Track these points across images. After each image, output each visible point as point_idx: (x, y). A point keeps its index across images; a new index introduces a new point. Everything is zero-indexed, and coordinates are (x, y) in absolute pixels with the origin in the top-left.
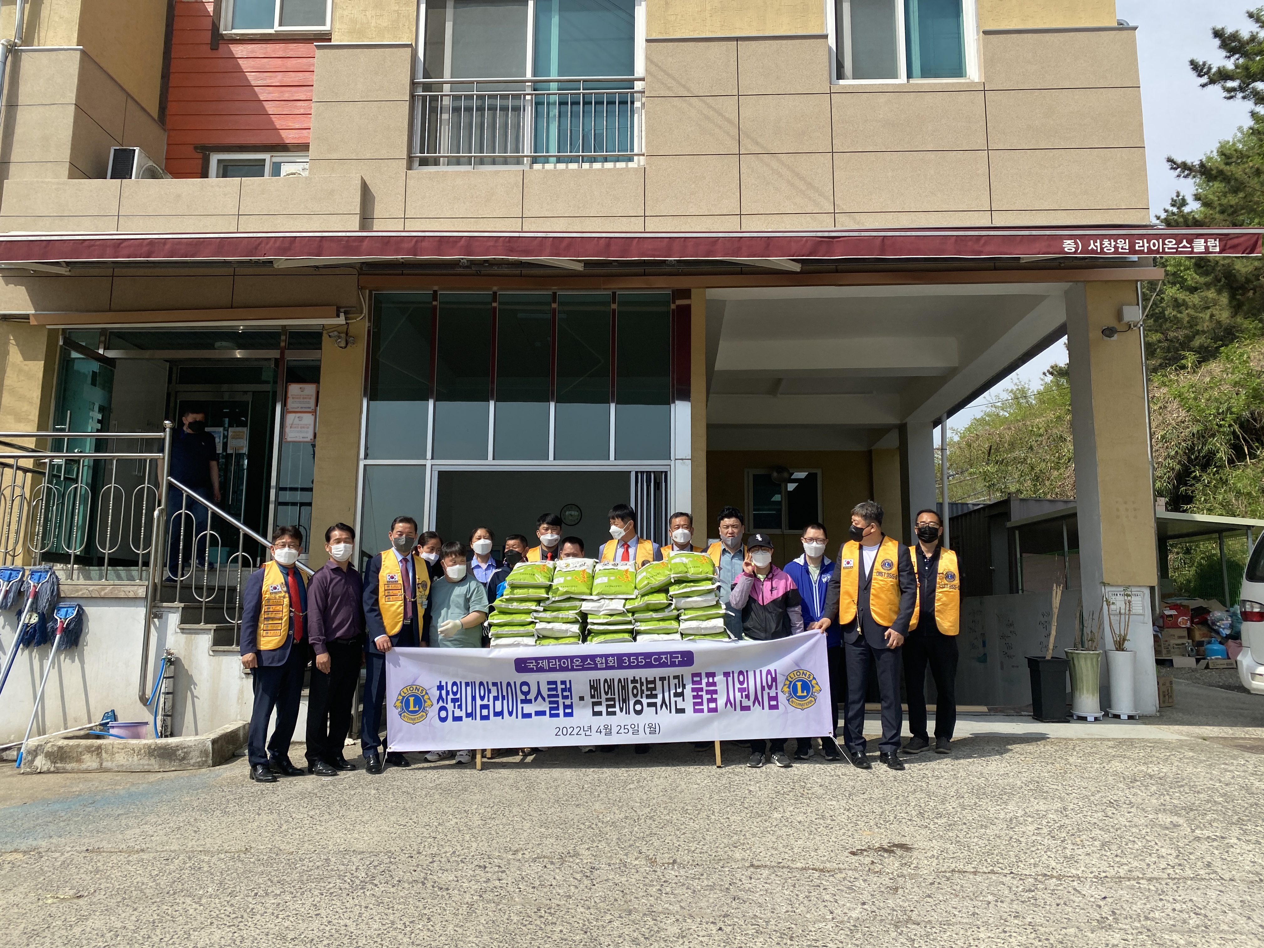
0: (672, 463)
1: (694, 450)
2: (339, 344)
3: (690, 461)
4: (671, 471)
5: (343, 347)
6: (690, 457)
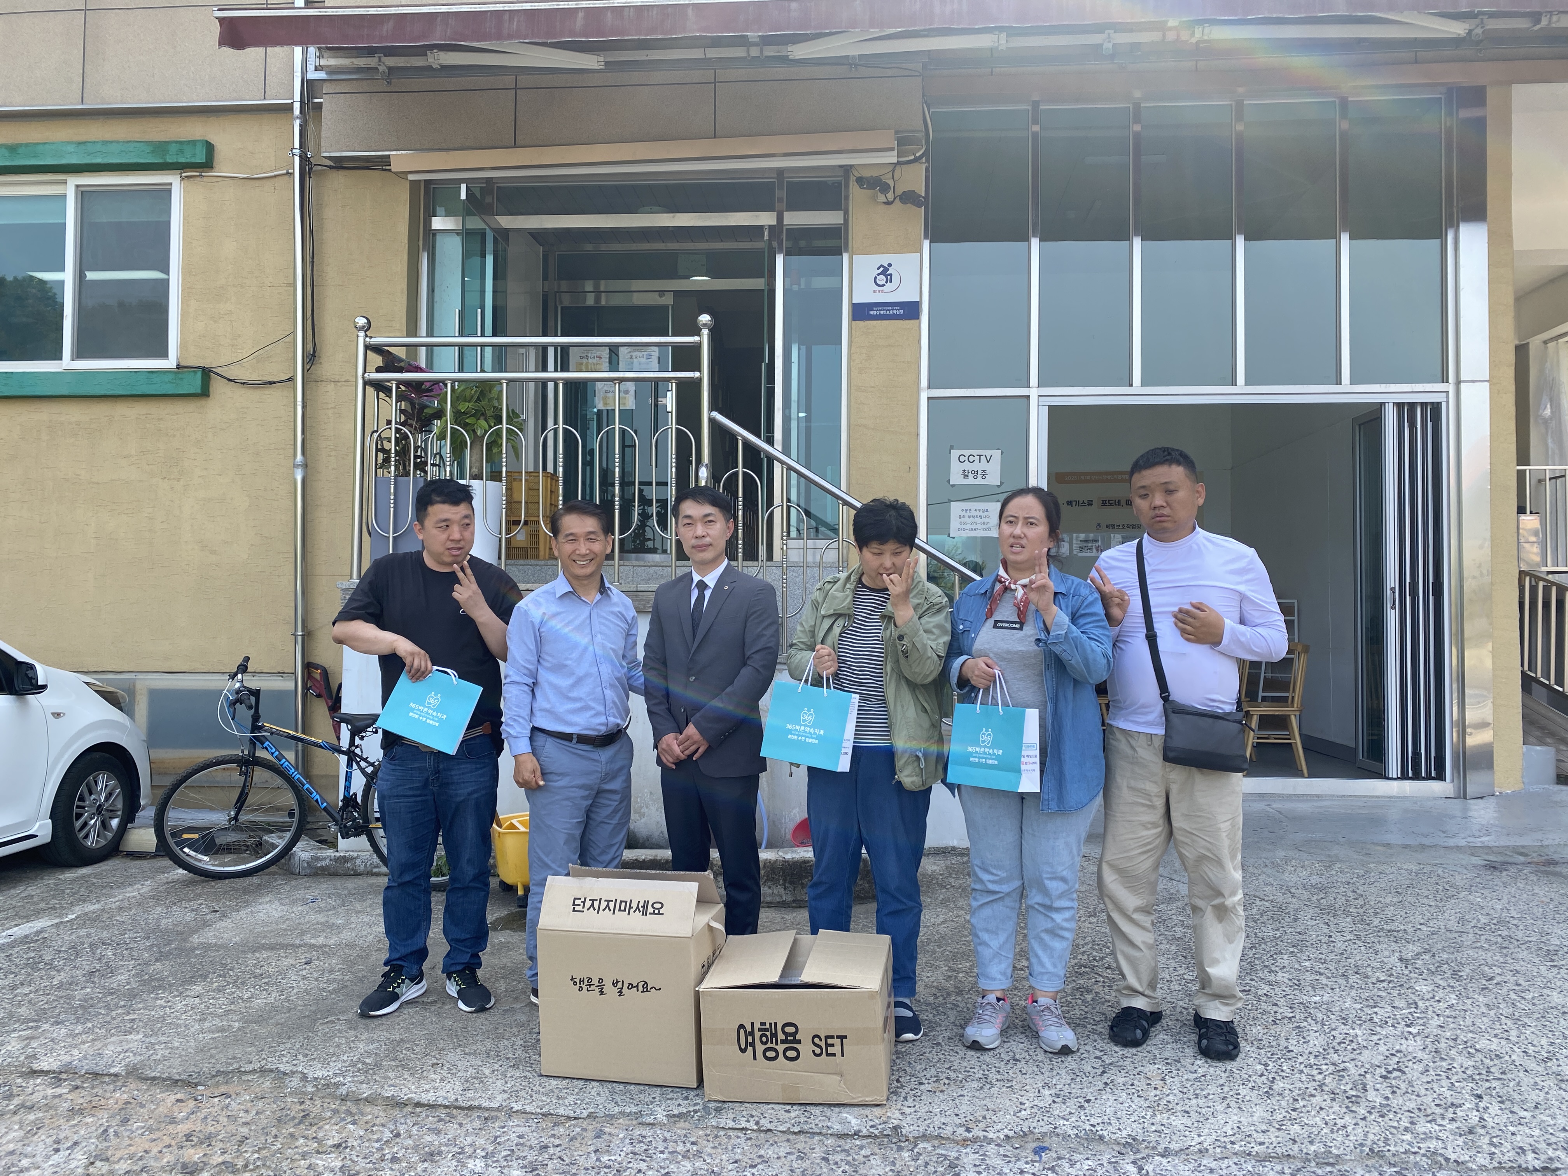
0: (1452, 388)
1: (1494, 364)
2: (881, 198)
3: (1487, 384)
4: (1448, 402)
5: (888, 203)
6: (1488, 378)
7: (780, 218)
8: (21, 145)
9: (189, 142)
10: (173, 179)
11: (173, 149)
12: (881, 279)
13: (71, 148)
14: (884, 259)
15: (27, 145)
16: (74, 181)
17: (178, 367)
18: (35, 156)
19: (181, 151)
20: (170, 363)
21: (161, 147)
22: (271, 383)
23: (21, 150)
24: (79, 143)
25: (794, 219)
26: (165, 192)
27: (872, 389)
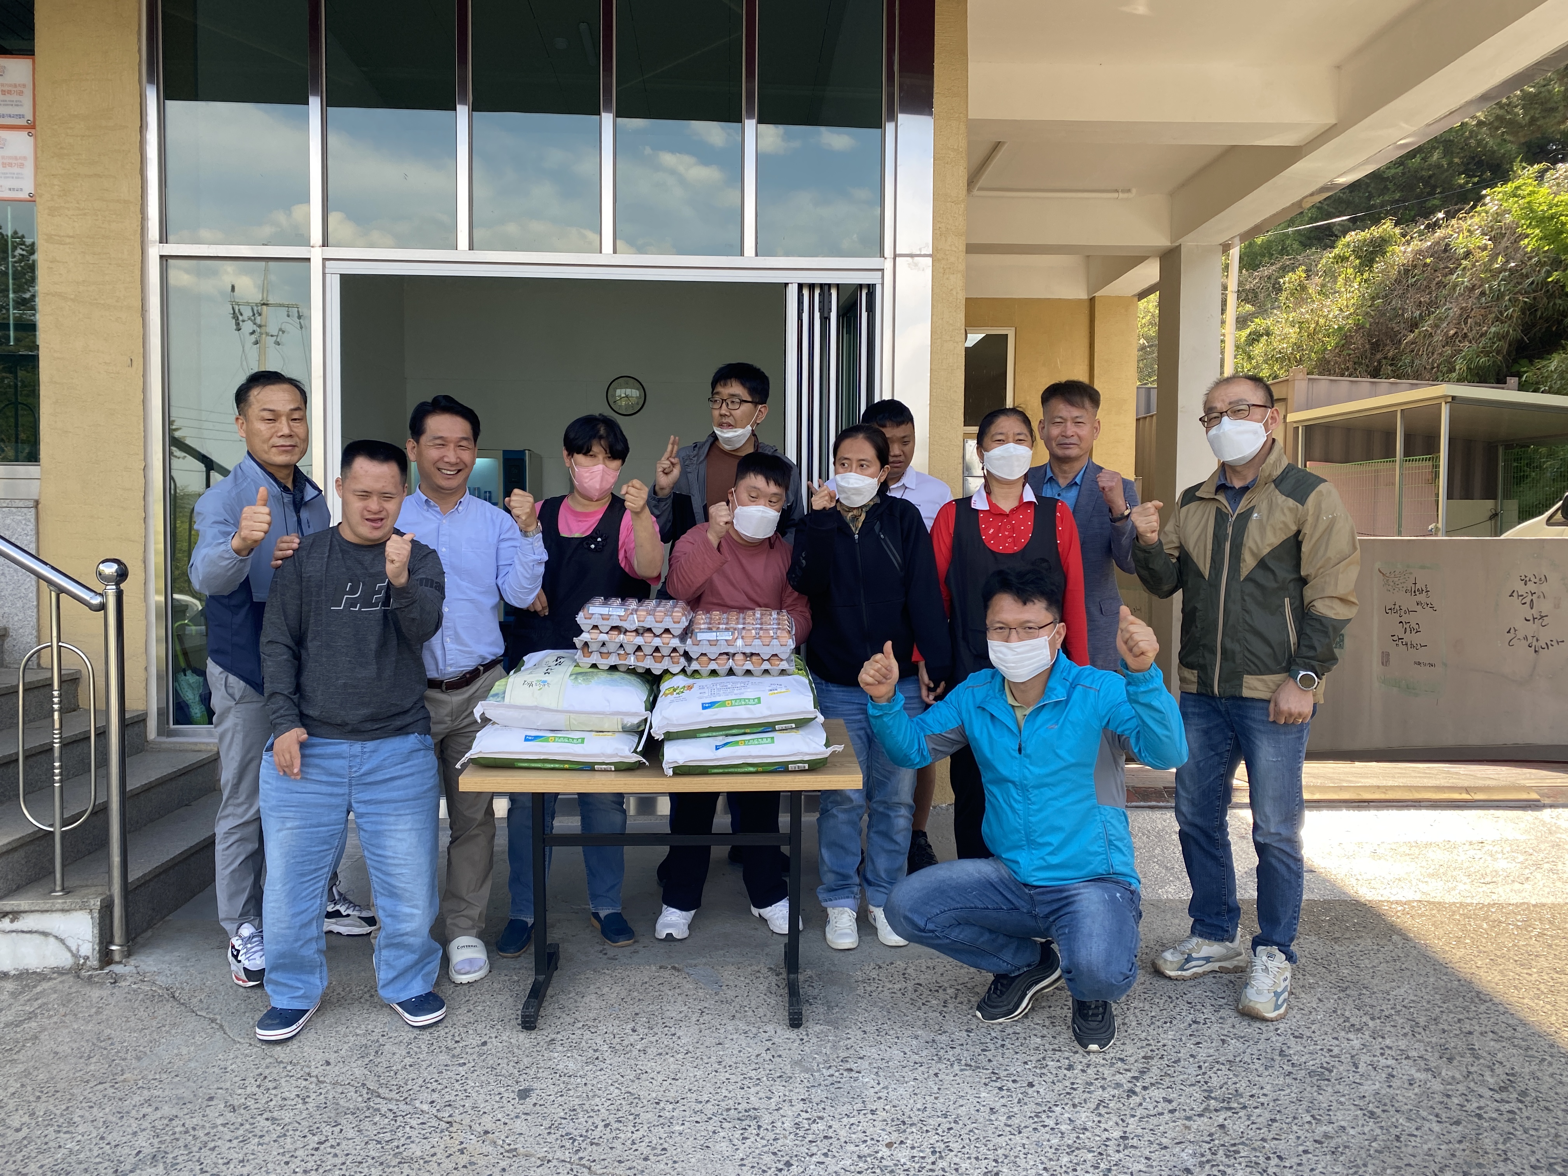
0: (888, 265)
1: (939, 233)
3: (930, 260)
4: (883, 284)
6: (929, 251)
27: (71, 240)
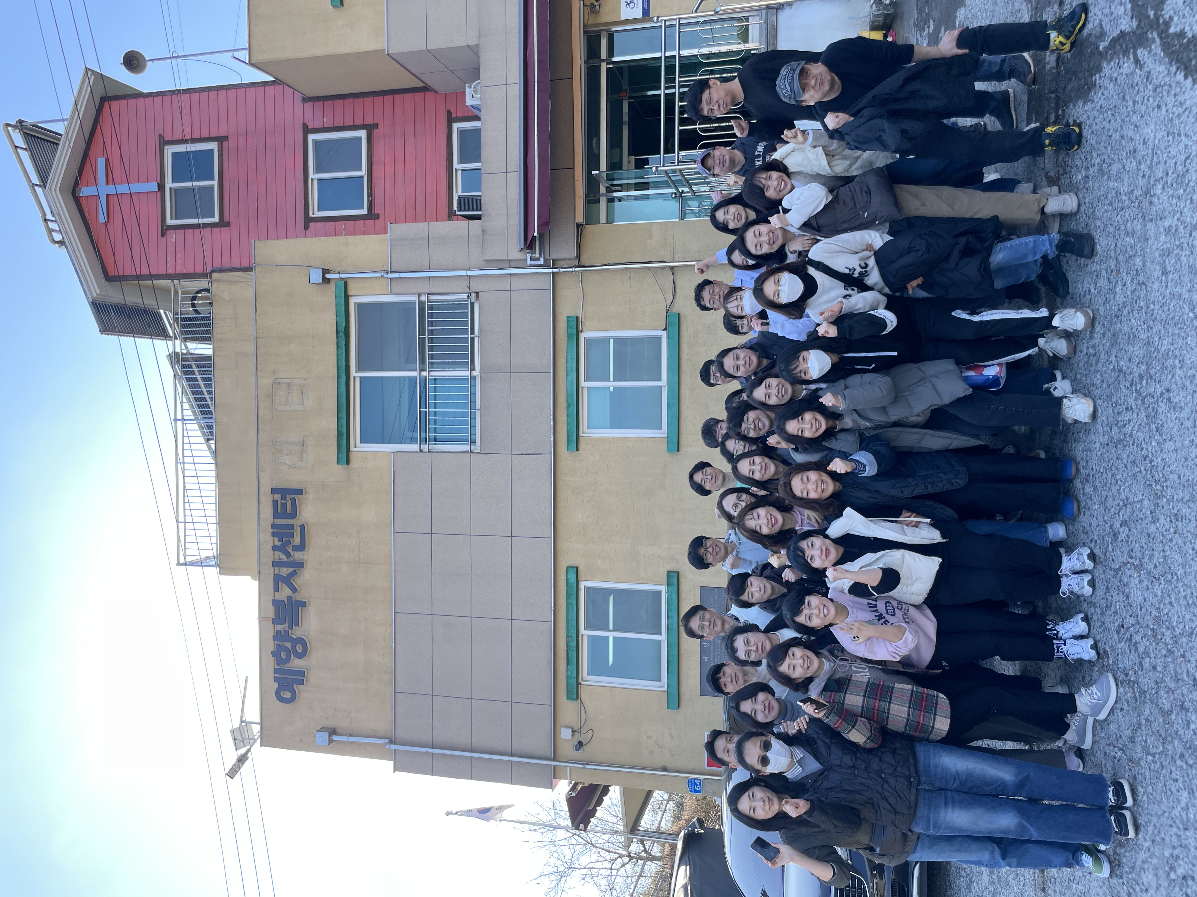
2: (597, 7)
5: (600, 5)
7: (604, 60)
8: (567, 401)
9: (568, 324)
10: (582, 336)
11: (570, 331)
12: (632, 5)
13: (569, 377)
14: (623, 5)
15: (567, 399)
16: (582, 383)
17: (665, 329)
18: (572, 395)
19: (571, 327)
20: (664, 334)
21: (569, 336)
22: (674, 283)
23: (570, 402)
24: (567, 374)
25: (604, 54)
26: (588, 341)
